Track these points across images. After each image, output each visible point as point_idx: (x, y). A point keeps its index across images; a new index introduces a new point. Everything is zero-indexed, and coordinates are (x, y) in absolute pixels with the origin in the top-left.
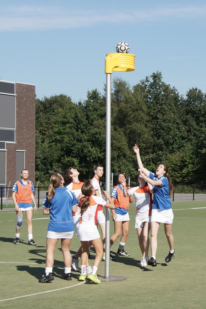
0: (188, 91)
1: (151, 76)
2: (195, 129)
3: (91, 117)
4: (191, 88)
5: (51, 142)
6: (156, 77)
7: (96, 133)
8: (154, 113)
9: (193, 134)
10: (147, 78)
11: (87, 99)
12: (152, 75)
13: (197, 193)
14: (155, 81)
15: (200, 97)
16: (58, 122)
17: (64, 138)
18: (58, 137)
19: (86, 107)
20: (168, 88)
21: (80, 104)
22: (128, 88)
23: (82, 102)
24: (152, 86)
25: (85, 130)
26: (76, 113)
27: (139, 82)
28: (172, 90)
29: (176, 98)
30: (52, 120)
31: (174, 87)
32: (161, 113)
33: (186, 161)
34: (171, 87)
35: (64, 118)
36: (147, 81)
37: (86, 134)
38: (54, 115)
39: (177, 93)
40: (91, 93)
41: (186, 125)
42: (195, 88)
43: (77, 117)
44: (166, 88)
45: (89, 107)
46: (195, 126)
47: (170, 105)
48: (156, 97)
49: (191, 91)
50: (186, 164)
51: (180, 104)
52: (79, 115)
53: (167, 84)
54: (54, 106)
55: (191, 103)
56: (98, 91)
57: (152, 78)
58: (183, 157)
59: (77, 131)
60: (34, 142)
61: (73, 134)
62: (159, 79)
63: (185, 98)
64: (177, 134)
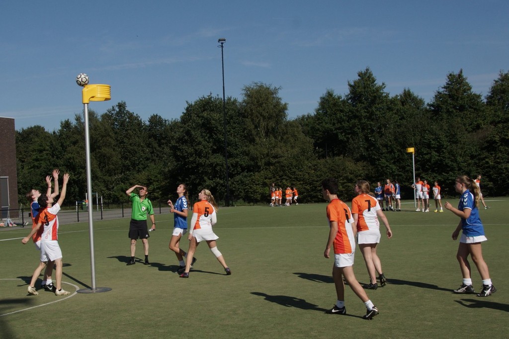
0: (150, 117)
1: (117, 106)
2: (158, 151)
3: (65, 144)
4: (152, 115)
5: (30, 169)
6: (121, 106)
7: (70, 159)
8: (120, 138)
9: (156, 155)
10: (113, 107)
11: (60, 128)
12: (117, 104)
13: (162, 207)
14: (120, 110)
15: (160, 123)
16: (35, 150)
17: (41, 164)
18: (36, 164)
19: (60, 136)
20: (132, 115)
21: (54, 133)
22: (96, 117)
23: (56, 131)
24: (118, 113)
25: (60, 156)
26: (51, 142)
27: (106, 111)
28: (136, 118)
29: (139, 124)
30: (30, 148)
31: (137, 115)
32: (127, 138)
33: (151, 179)
34: (135, 115)
35: (41, 146)
36: (114, 110)
37: (61, 159)
38: (31, 144)
39: (140, 119)
40: (64, 122)
41: (149, 147)
42: (155, 115)
43: (52, 145)
44: (131, 116)
45: (62, 135)
46: (158, 148)
47: (135, 130)
48: (122, 124)
49: (152, 117)
50: (151, 182)
51: (143, 129)
52: (54, 143)
53: (131, 112)
54: (31, 136)
55: (153, 128)
56: (70, 121)
58: (148, 176)
59: (53, 157)
60: (16, 169)
61: (49, 160)
62: (124, 108)
63: (147, 123)
64: (141, 156)
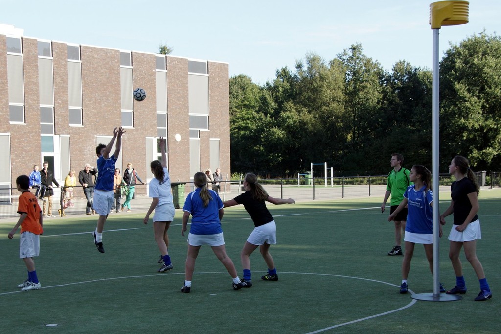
0: (394, 64)
3: (281, 99)
4: (398, 61)
6: (356, 49)
7: (288, 118)
10: (345, 51)
11: (276, 78)
12: (351, 47)
14: (354, 55)
15: (409, 71)
19: (275, 88)
20: (370, 62)
21: (268, 84)
22: (323, 64)
23: (270, 82)
24: (350, 60)
26: (264, 95)
28: (375, 65)
29: (380, 73)
31: (377, 61)
34: (374, 61)
35: (248, 101)
36: (345, 54)
37: (276, 118)
40: (280, 71)
45: (278, 87)
48: (356, 73)
49: (397, 64)
51: (385, 80)
52: (268, 97)
53: (369, 57)
54: (234, 88)
57: (351, 50)
59: (266, 115)
60: (229, 129)
61: (261, 119)
63: (391, 72)
